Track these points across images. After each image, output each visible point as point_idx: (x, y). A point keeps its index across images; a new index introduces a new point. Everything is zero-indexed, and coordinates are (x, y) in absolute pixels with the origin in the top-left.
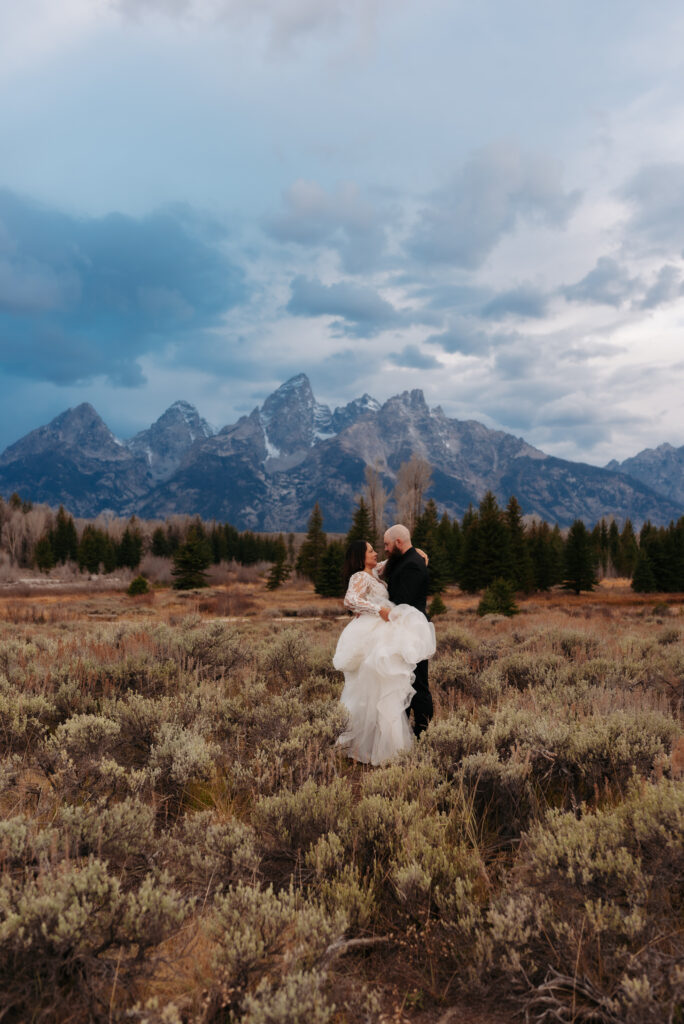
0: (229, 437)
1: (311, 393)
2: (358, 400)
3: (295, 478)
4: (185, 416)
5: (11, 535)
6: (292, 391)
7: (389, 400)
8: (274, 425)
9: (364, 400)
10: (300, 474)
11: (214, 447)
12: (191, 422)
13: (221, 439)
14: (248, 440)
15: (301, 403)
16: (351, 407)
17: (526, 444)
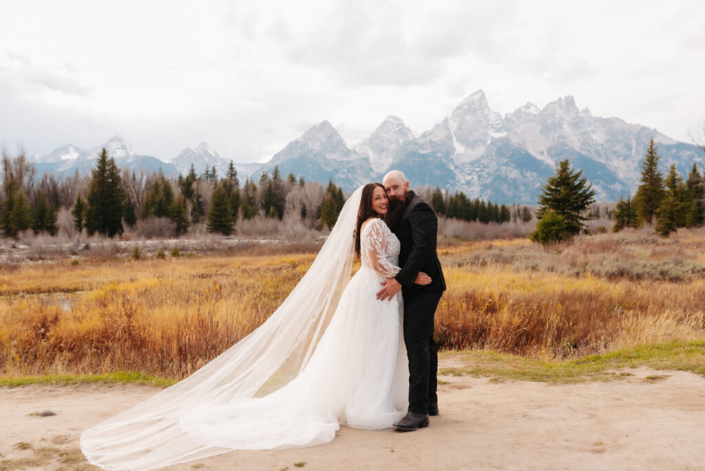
0: (427, 139)
1: (487, 104)
2: (523, 107)
3: (477, 167)
4: (395, 126)
5: (293, 203)
6: (473, 103)
7: (547, 105)
8: (460, 128)
9: (528, 107)
10: (480, 164)
11: (417, 148)
12: (399, 130)
13: (421, 141)
14: (440, 141)
15: (480, 112)
16: (518, 111)
17: (659, 133)
